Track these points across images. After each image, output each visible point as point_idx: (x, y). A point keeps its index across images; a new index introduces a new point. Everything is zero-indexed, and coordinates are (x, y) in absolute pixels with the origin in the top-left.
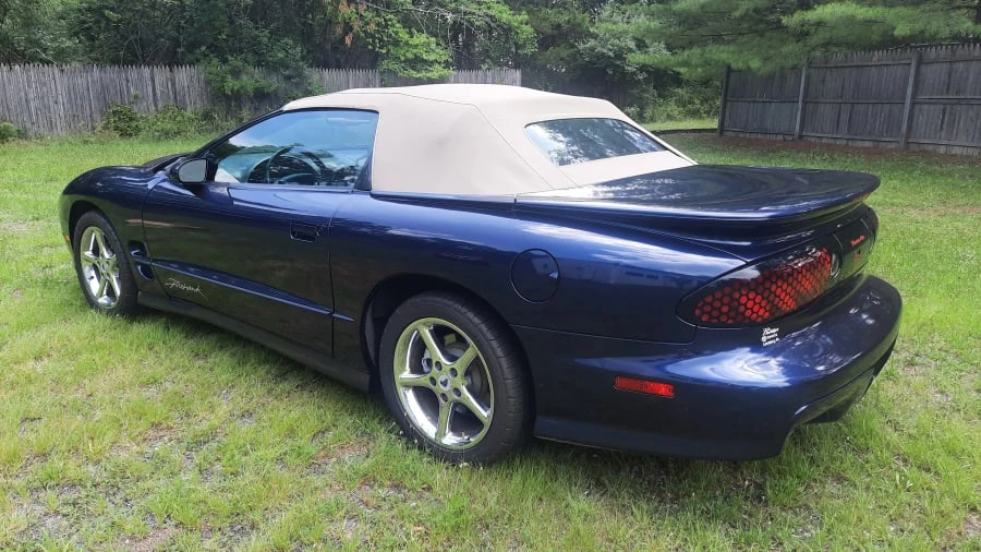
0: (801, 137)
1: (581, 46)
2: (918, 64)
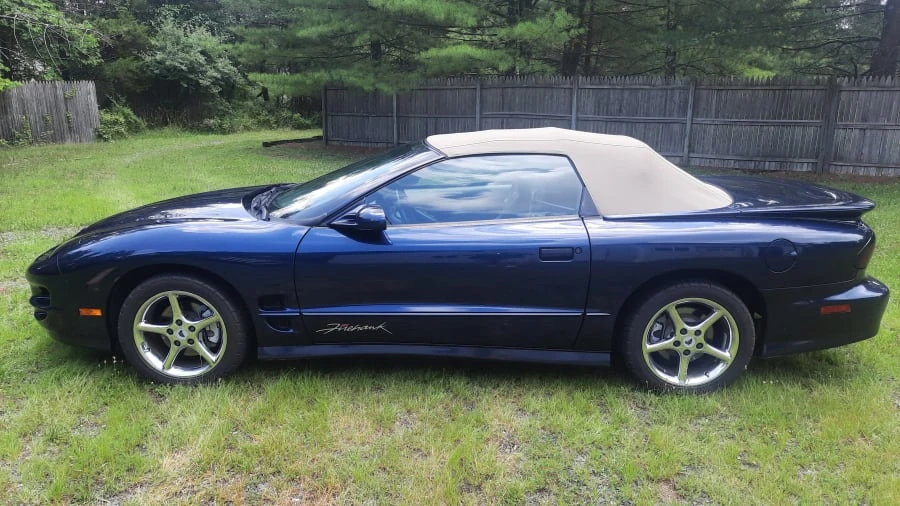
0: (399, 144)
1: (148, 59)
2: (481, 89)
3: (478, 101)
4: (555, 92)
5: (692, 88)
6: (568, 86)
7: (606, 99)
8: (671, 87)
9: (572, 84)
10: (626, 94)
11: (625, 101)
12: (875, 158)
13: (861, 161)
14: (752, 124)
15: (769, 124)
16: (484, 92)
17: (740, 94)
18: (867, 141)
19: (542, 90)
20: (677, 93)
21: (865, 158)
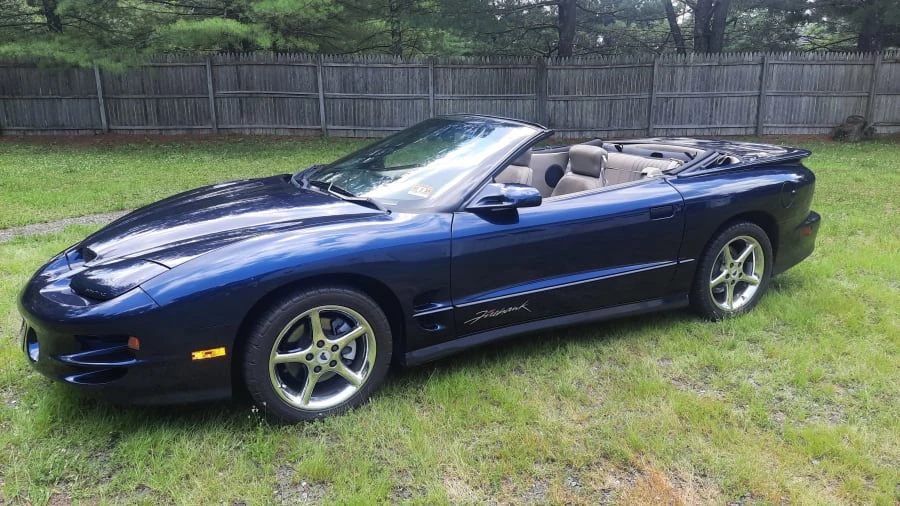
2: (212, 65)
3: (210, 79)
4: (297, 70)
5: (431, 67)
6: (310, 64)
7: (351, 78)
8: (412, 65)
9: (314, 61)
10: (370, 72)
11: (370, 80)
12: (577, 124)
13: (567, 127)
14: (484, 98)
15: (496, 99)
16: (215, 69)
17: (470, 72)
18: (570, 109)
19: (283, 68)
20: (417, 71)
21: (570, 124)
